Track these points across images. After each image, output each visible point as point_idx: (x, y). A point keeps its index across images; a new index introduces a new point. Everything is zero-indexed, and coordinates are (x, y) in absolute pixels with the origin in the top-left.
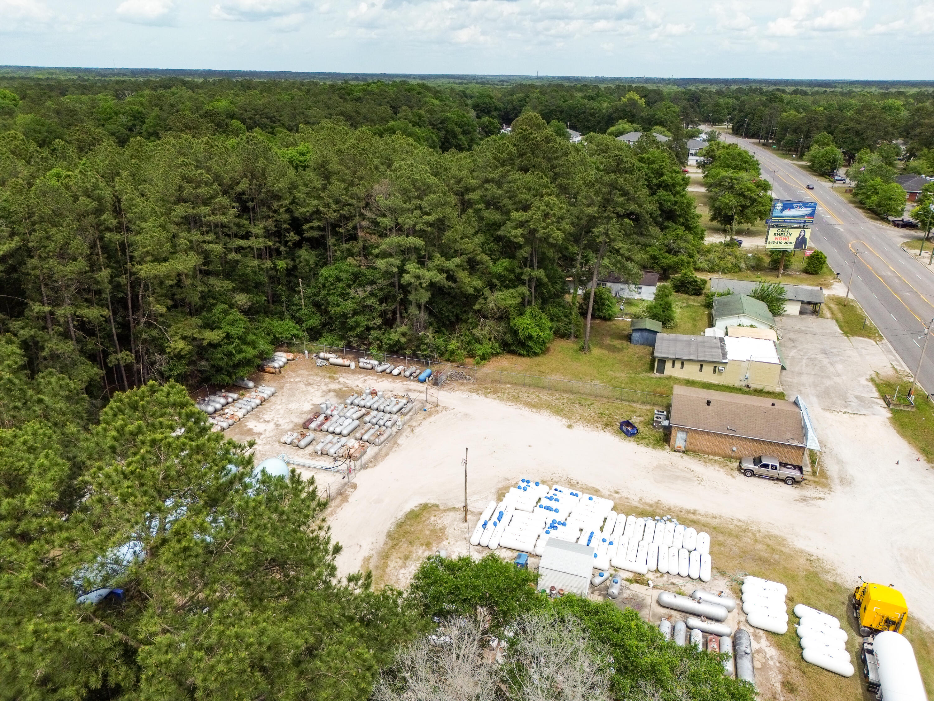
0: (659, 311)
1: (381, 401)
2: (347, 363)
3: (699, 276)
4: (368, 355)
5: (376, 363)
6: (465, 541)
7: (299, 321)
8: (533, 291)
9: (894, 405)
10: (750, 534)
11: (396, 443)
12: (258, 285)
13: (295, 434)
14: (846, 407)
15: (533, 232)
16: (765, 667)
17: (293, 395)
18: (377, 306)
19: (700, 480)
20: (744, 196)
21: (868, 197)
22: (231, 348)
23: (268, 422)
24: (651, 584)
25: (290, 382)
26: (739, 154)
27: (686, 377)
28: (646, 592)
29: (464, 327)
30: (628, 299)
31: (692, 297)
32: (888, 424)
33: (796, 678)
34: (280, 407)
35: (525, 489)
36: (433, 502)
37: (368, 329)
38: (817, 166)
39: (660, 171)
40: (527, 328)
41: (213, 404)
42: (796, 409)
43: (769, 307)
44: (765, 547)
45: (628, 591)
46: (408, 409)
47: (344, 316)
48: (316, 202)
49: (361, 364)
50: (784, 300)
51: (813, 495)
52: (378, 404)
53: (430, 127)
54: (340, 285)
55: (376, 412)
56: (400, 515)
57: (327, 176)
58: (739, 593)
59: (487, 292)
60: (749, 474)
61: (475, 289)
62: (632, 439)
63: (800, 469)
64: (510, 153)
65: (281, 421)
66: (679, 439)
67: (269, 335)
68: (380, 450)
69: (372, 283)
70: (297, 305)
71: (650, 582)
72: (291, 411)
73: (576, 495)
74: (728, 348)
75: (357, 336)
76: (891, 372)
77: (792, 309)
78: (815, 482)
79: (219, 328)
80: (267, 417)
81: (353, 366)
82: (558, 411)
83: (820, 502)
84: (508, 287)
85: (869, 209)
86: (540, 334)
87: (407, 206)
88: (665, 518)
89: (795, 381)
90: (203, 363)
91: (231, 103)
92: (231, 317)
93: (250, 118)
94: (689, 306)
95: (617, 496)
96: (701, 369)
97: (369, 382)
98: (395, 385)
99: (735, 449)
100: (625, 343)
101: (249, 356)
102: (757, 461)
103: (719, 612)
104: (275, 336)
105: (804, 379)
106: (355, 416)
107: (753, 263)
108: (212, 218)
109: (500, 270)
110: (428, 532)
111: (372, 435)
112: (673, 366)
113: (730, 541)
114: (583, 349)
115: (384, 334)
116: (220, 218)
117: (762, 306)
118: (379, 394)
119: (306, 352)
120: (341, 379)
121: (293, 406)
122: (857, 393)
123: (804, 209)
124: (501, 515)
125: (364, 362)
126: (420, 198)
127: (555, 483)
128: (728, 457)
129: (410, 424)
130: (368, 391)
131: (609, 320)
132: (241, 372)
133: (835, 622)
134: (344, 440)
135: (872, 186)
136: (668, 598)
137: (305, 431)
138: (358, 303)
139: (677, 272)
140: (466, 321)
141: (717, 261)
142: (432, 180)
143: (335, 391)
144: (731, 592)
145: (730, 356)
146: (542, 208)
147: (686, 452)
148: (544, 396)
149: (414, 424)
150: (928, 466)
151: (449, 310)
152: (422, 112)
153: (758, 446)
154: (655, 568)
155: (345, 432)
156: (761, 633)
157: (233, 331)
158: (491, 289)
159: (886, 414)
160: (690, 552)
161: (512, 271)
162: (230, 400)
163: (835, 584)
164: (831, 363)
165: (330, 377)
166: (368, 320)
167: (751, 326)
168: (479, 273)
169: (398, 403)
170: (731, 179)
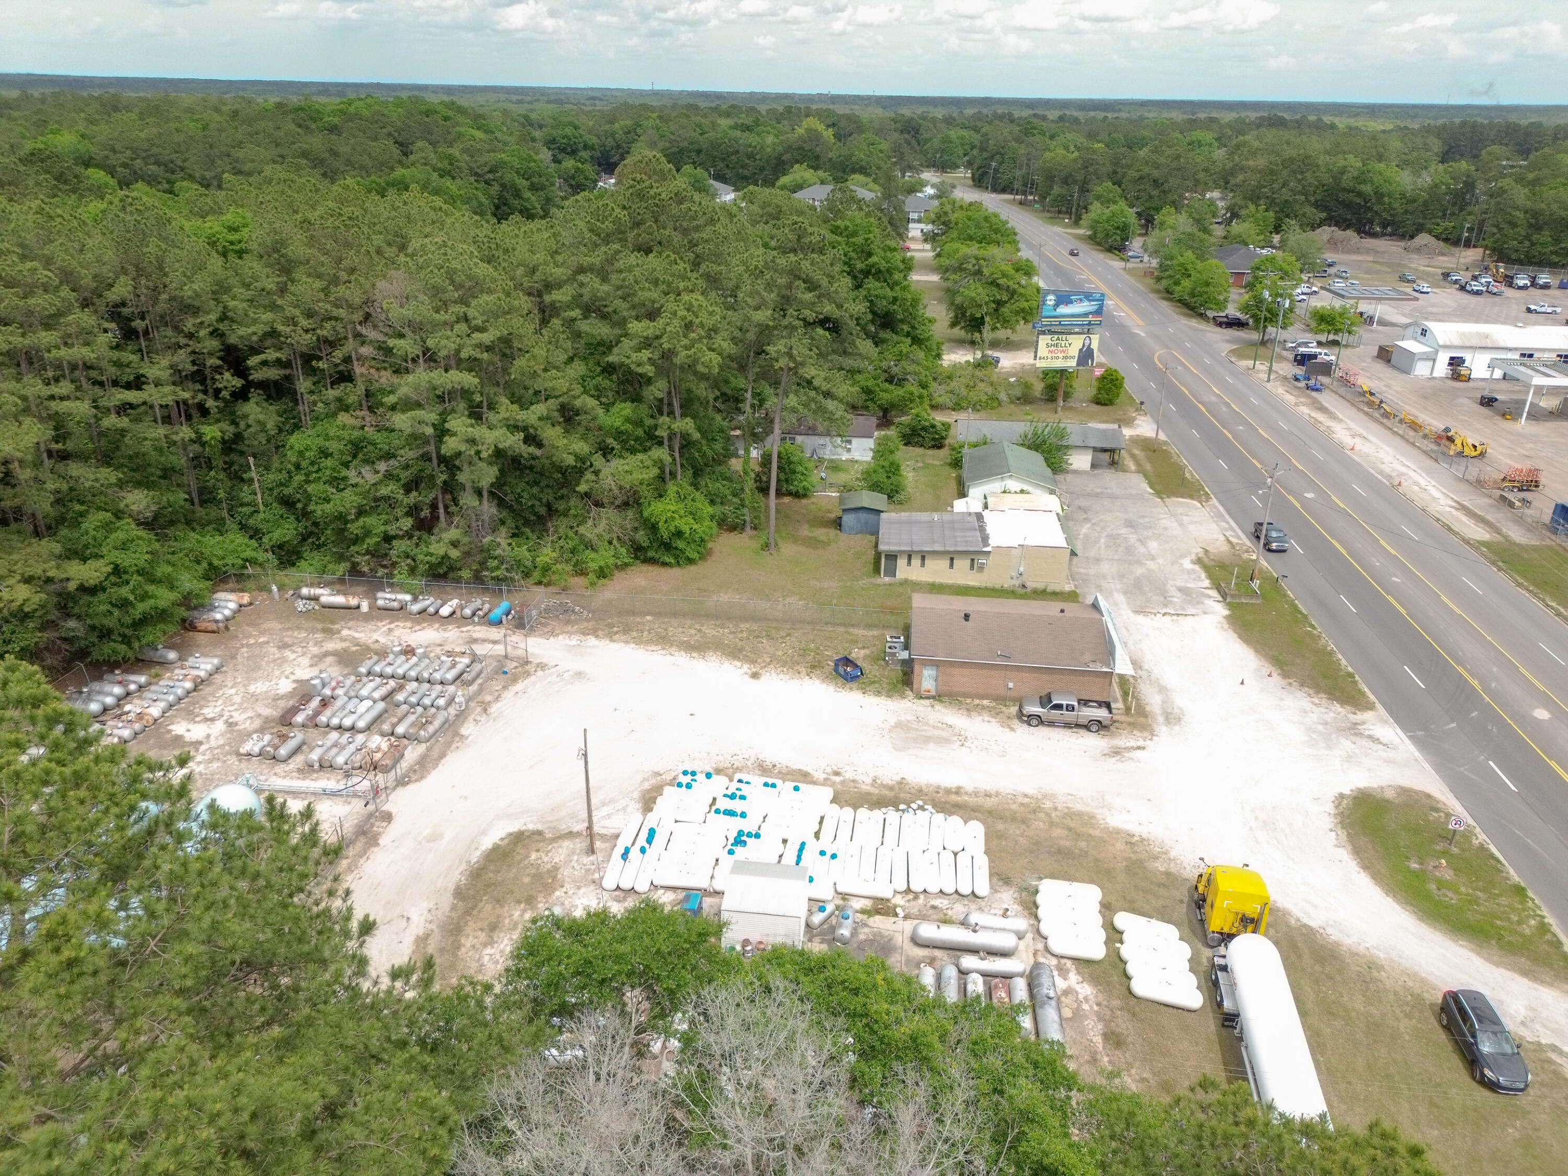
0: (881, 477)
1: (423, 665)
2: (353, 602)
3: (939, 418)
4: (391, 585)
5: (408, 597)
6: (592, 887)
7: (256, 534)
8: (677, 455)
9: (1232, 596)
10: (1042, 815)
11: (457, 734)
12: (167, 473)
13: (267, 738)
14: (1166, 606)
15: (667, 355)
16: (1078, 1014)
17: (258, 668)
18: (400, 497)
19: (963, 740)
20: (998, 286)
21: (1177, 283)
22: (125, 591)
23: (212, 720)
24: (901, 914)
25: (248, 645)
26: (986, 219)
27: (930, 580)
28: (893, 927)
29: (561, 525)
30: (832, 461)
31: (930, 452)
32: (1226, 626)
33: (1123, 1024)
34: (233, 691)
35: (689, 786)
36: (531, 827)
37: (388, 539)
38: (1100, 236)
39: (867, 249)
40: (673, 519)
41: (100, 698)
42: (1097, 616)
43: (1046, 460)
44: (1065, 832)
45: (866, 930)
46: (473, 674)
47: (342, 518)
48: (268, 316)
49: (380, 603)
50: (1067, 447)
51: (1128, 745)
52: (418, 669)
53: (472, 179)
54: (329, 462)
55: (415, 684)
56: (475, 856)
57: (286, 268)
58: (1031, 908)
59: (598, 461)
60: (1034, 722)
61: (578, 458)
62: (854, 685)
63: (1108, 706)
64: (617, 221)
65: (237, 717)
66: (927, 679)
67: (198, 562)
68: (429, 749)
69: (389, 456)
70: (248, 505)
71: (899, 910)
72: (255, 698)
73: (773, 786)
74: (989, 529)
75: (368, 552)
76: (1225, 548)
77: (1080, 461)
78: (1130, 724)
79: (98, 556)
80: (208, 712)
81: (365, 607)
82: (734, 653)
83: (1138, 753)
84: (633, 451)
85: (1180, 301)
86: (695, 527)
87: (441, 317)
88: (914, 806)
89: (1092, 572)
90: (72, 623)
91: (83, 136)
92: (120, 535)
93: (124, 165)
94: (926, 466)
95: (837, 779)
96: (951, 566)
97: (397, 633)
98: (446, 635)
99: (1011, 685)
100: (832, 532)
101: (162, 604)
102: (1045, 700)
103: (1005, 941)
104: (210, 564)
105: (1106, 568)
106: (376, 695)
107: (1018, 392)
108: (64, 353)
109: (618, 423)
110: (527, 880)
111: (413, 725)
112: (909, 563)
113: (1014, 830)
114: (766, 547)
115: (417, 545)
116: (79, 352)
117: (1037, 459)
118: (420, 651)
119: (274, 588)
120: (345, 632)
121: (259, 687)
122: (1180, 583)
123: (1086, 303)
124: (652, 833)
125: (385, 597)
126: (463, 301)
127: (738, 770)
128: (1001, 699)
129: (480, 698)
130: (397, 649)
131: (805, 496)
132: (149, 634)
133: (1171, 932)
134: (360, 738)
135: (1182, 265)
136: (928, 931)
137: (284, 730)
138: (365, 495)
139: (904, 413)
140: (565, 514)
141: (964, 392)
142: (483, 270)
143: (335, 653)
144: (1020, 908)
145: (994, 542)
146: (680, 313)
147: (937, 697)
148: (710, 630)
149: (488, 698)
150: (1283, 683)
151: (533, 496)
152: (455, 151)
153: (1045, 677)
154: (904, 887)
155: (361, 724)
156: (1069, 963)
157: (126, 560)
158: (604, 456)
159: (1221, 610)
160: (956, 854)
161: (639, 423)
162: (132, 687)
163: (1168, 874)
164: (1140, 540)
165: (324, 630)
166: (386, 523)
167: (1022, 491)
168: (581, 430)
169: (454, 666)
170: (977, 259)
